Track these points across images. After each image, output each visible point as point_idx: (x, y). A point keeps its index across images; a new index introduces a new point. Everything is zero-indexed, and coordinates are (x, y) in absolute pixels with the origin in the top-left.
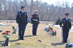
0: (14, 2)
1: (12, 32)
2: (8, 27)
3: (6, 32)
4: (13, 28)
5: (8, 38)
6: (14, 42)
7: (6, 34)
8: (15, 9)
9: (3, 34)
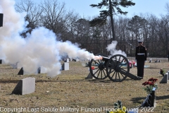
1: (160, 80)
2: (152, 70)
3: (150, 80)
4: (162, 72)
5: (153, 92)
6: (164, 100)
7: (151, 84)
9: (144, 84)
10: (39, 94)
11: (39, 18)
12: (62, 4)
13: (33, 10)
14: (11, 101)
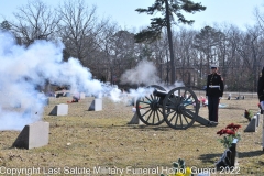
0: (248, 37)
1: (244, 126)
2: (232, 111)
3: (229, 127)
4: (247, 115)
5: (234, 145)
6: (251, 158)
7: (230, 134)
8: (250, 59)
9: (220, 133)
10: (55, 148)
11: (56, 28)
12: (91, 8)
13: (46, 16)
14: (11, 158)
